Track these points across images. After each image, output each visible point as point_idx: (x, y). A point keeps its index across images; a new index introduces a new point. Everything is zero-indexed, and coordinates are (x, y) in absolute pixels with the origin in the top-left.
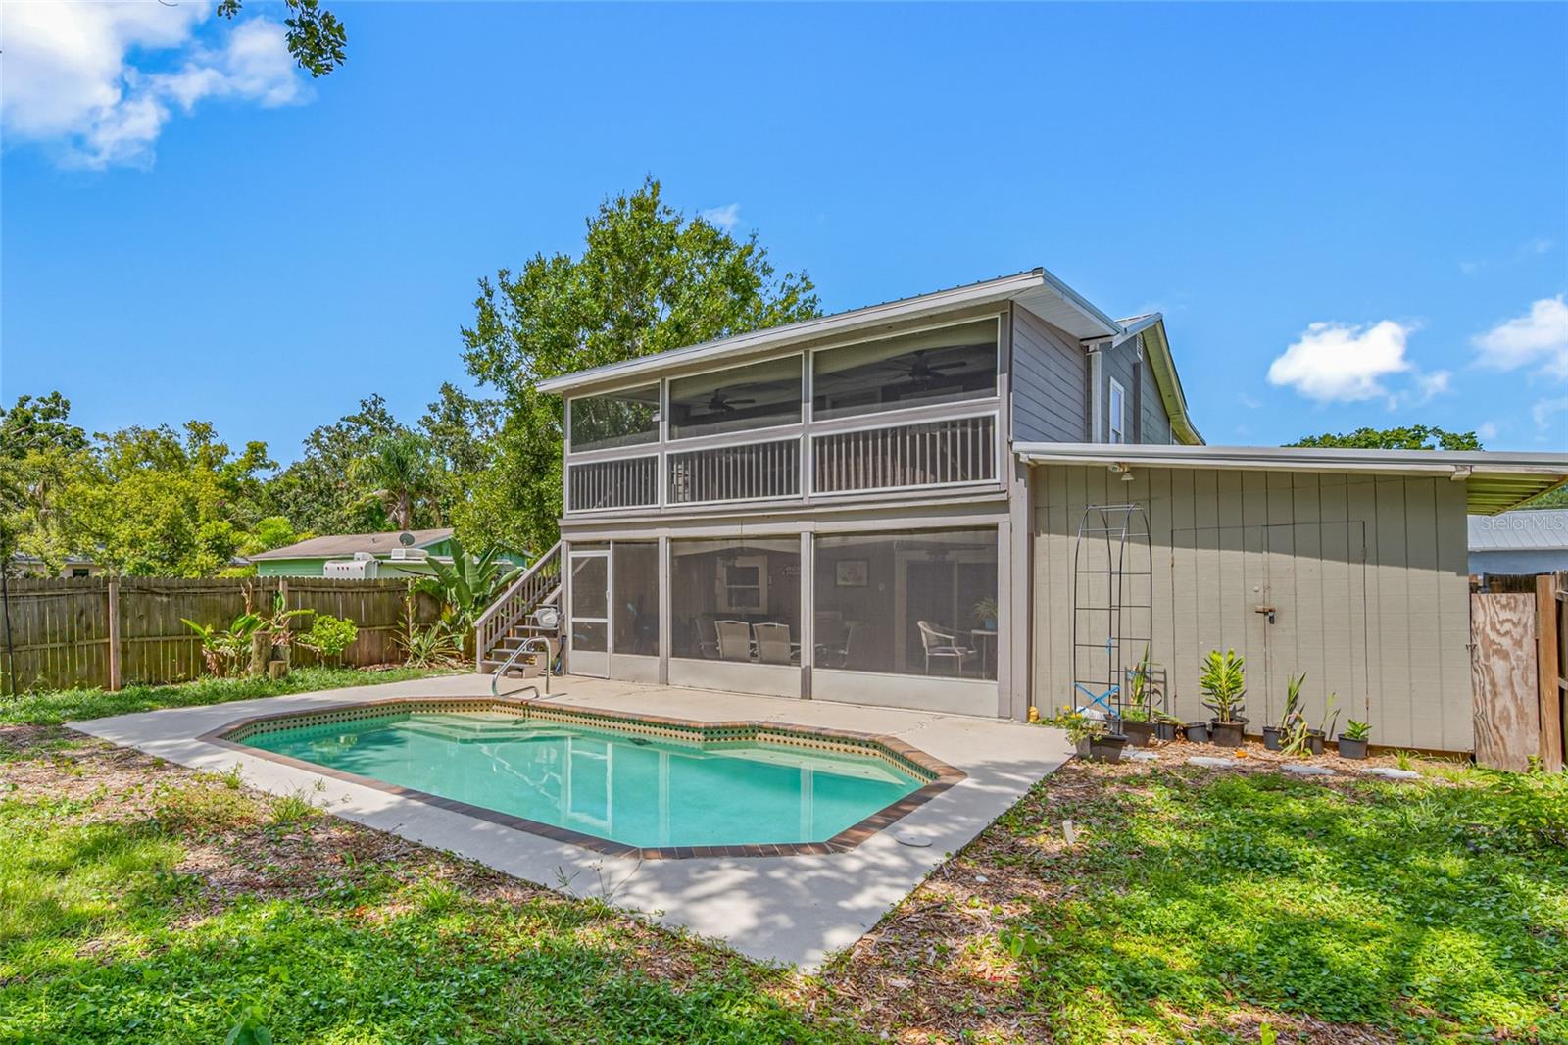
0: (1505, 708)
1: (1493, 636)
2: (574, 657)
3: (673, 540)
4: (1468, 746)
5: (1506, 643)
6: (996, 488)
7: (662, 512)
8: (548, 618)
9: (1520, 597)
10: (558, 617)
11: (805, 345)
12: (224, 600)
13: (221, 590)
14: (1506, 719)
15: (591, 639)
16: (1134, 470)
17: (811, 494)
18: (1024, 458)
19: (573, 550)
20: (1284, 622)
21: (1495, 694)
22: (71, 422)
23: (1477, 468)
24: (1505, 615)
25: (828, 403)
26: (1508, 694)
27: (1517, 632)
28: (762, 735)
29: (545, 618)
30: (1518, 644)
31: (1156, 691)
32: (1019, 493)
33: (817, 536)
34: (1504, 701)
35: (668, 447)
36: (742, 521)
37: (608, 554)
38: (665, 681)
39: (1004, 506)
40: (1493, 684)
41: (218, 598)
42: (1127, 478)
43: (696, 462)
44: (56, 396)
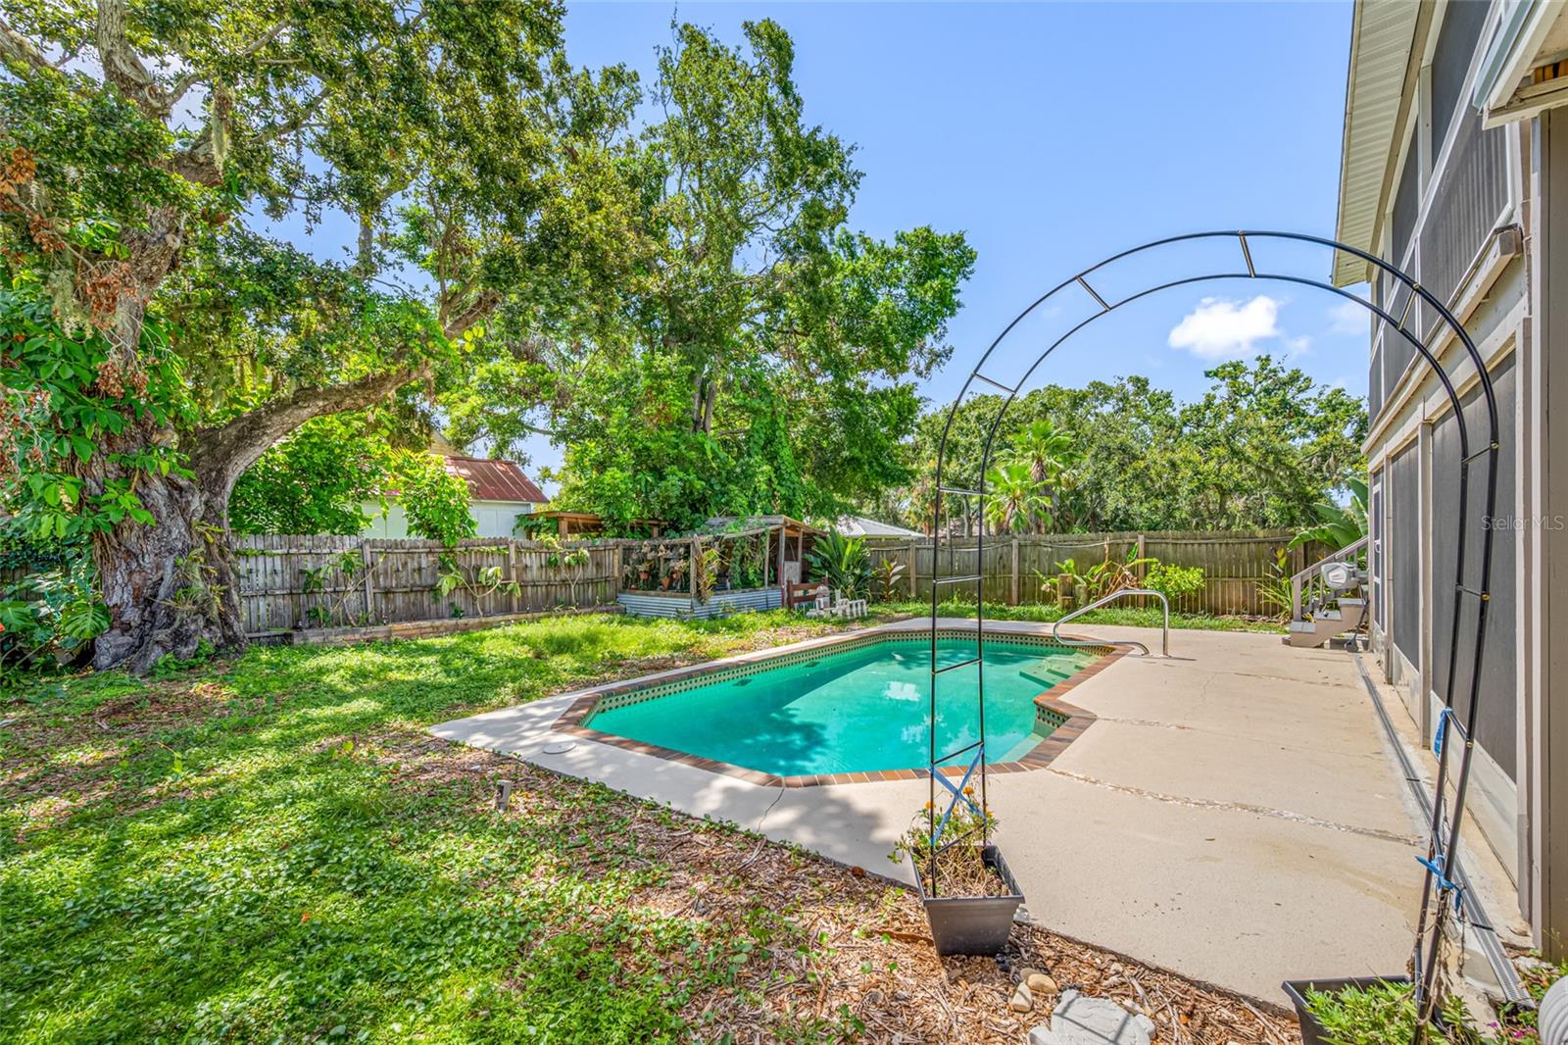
8: (1337, 575)
15: (1378, 604)
29: (1331, 575)
33: (1433, 429)
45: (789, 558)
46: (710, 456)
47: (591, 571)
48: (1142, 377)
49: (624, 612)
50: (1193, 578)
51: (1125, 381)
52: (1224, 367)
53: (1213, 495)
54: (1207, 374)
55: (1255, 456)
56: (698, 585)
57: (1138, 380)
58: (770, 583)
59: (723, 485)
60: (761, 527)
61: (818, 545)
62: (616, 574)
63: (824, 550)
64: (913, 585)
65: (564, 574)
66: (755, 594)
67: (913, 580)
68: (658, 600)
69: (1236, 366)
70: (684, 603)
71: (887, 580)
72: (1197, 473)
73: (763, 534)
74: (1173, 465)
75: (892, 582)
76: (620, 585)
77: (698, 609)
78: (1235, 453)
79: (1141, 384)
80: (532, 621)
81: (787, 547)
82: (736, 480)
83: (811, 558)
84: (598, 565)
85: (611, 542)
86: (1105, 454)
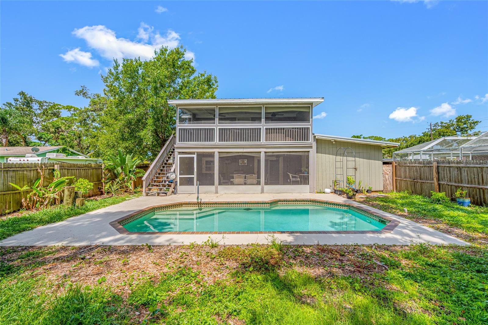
0: (388, 183)
1: (386, 171)
2: (181, 187)
3: (219, 152)
4: (382, 189)
5: (388, 172)
6: (310, 143)
7: (216, 144)
9: (390, 165)
10: (175, 176)
11: (263, 104)
12: (28, 173)
13: (27, 169)
14: (388, 185)
16: (335, 141)
17: (264, 142)
18: (317, 137)
19: (179, 154)
20: (358, 170)
21: (386, 181)
23: (388, 145)
24: (388, 168)
25: (237, 119)
26: (388, 181)
27: (389, 171)
28: (280, 203)
29: (172, 176)
30: (390, 172)
31: (338, 185)
32: (314, 145)
33: (265, 152)
34: (388, 182)
35: (218, 126)
37: (195, 156)
38: (217, 192)
39: (311, 147)
40: (386, 179)
41: (25, 172)
42: (334, 143)
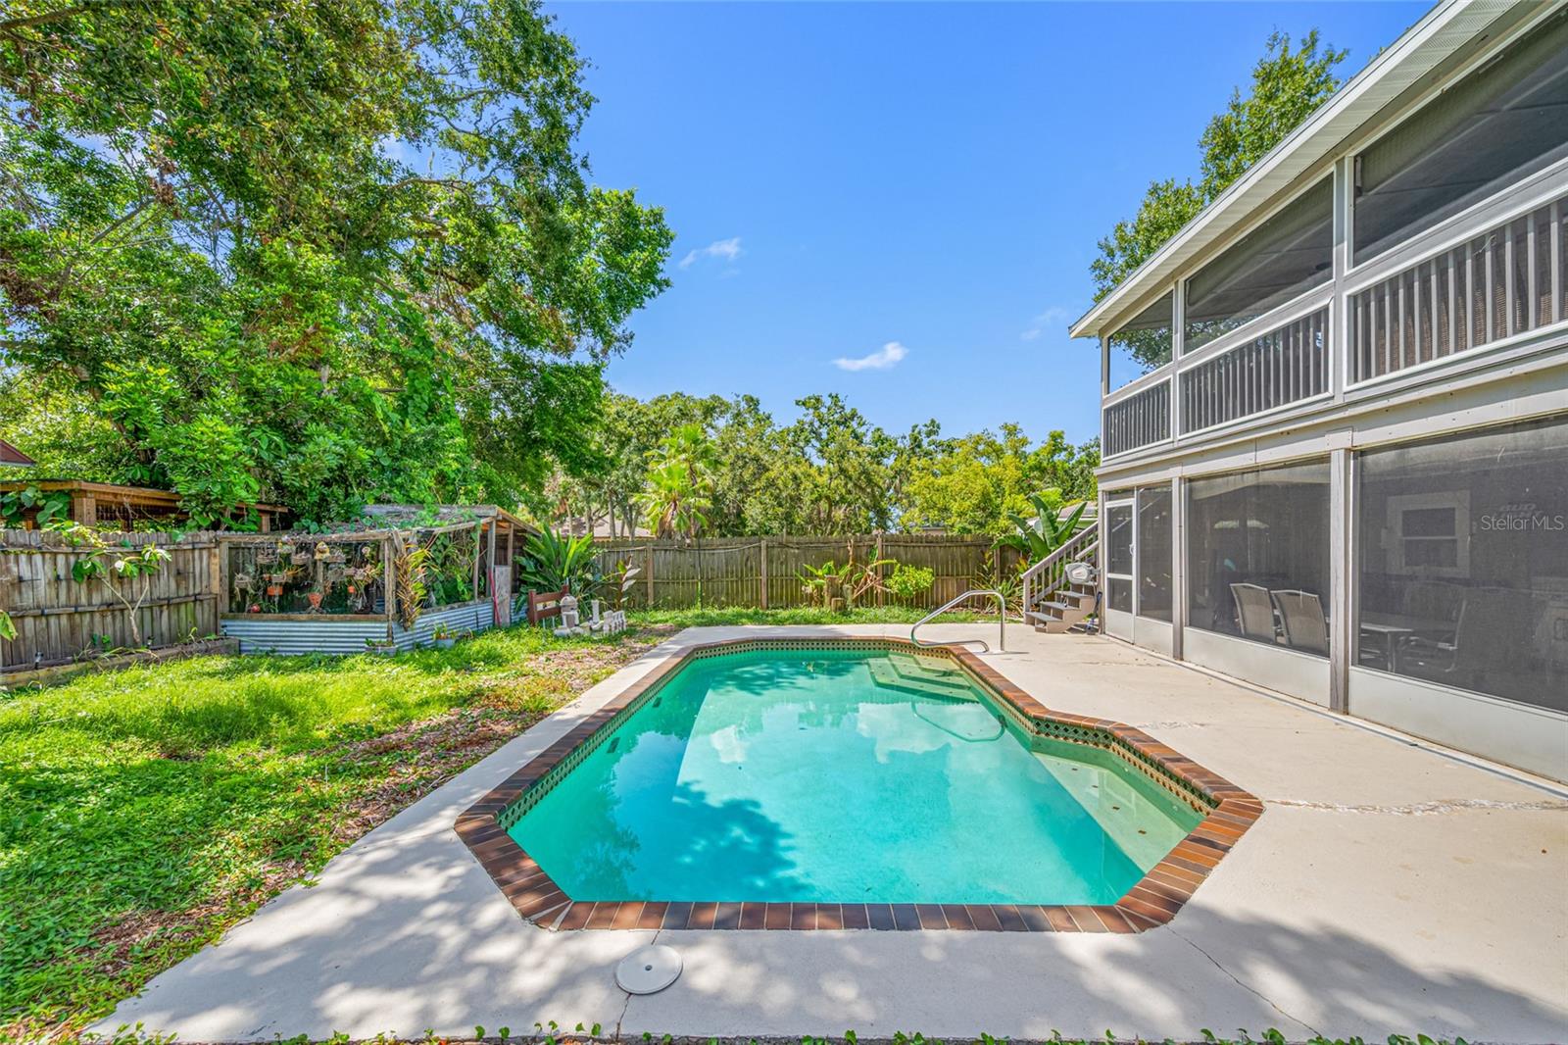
2: (1111, 615)
3: (1186, 481)
7: (1176, 445)
8: (1079, 573)
10: (1091, 572)
12: (837, 552)
15: (1120, 596)
17: (1346, 388)
19: (1106, 500)
22: (943, 436)
29: (1074, 572)
33: (1359, 453)
35: (1180, 365)
36: (1256, 444)
37: (1134, 502)
38: (1179, 654)
41: (832, 550)
43: (1209, 375)
44: (933, 421)
45: (501, 561)
46: (380, 415)
47: (166, 586)
48: (755, 397)
49: (237, 651)
50: (924, 577)
51: (740, 399)
52: (810, 398)
53: (824, 505)
54: (797, 403)
55: (855, 475)
56: (399, 603)
57: (752, 399)
58: (480, 593)
59: (395, 459)
60: (471, 519)
61: (533, 545)
62: (216, 587)
63: (539, 551)
64: (650, 591)
65: (109, 591)
66: (465, 610)
67: (650, 585)
68: (314, 626)
69: (818, 400)
70: (375, 629)
71: (620, 585)
72: (816, 486)
73: (474, 529)
74: (795, 477)
75: (625, 587)
76: (224, 606)
77: (400, 637)
78: (842, 471)
79: (753, 403)
80: (56, 683)
81: (498, 547)
82: (416, 454)
83: (523, 560)
84: (180, 575)
85: (205, 536)
86: (740, 463)
